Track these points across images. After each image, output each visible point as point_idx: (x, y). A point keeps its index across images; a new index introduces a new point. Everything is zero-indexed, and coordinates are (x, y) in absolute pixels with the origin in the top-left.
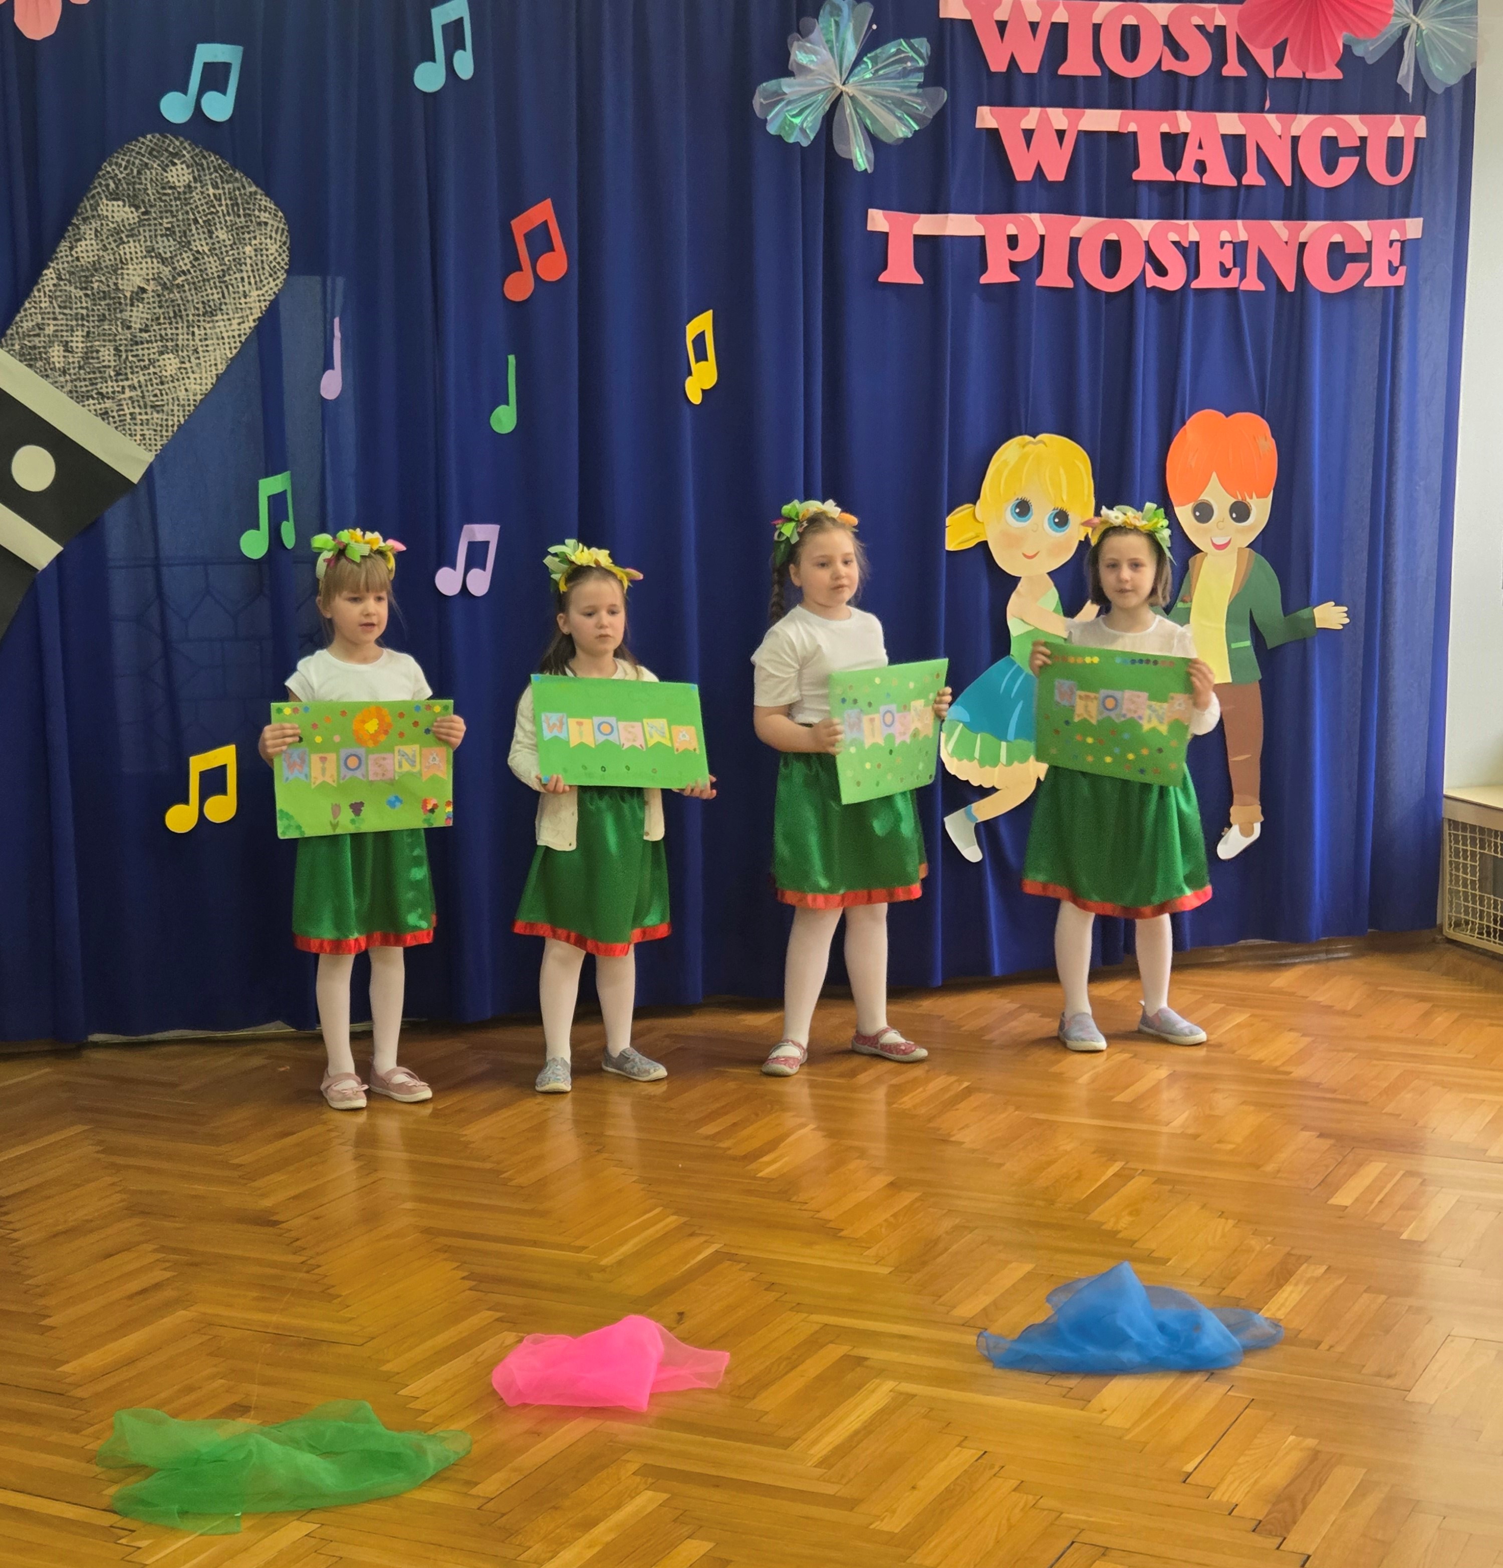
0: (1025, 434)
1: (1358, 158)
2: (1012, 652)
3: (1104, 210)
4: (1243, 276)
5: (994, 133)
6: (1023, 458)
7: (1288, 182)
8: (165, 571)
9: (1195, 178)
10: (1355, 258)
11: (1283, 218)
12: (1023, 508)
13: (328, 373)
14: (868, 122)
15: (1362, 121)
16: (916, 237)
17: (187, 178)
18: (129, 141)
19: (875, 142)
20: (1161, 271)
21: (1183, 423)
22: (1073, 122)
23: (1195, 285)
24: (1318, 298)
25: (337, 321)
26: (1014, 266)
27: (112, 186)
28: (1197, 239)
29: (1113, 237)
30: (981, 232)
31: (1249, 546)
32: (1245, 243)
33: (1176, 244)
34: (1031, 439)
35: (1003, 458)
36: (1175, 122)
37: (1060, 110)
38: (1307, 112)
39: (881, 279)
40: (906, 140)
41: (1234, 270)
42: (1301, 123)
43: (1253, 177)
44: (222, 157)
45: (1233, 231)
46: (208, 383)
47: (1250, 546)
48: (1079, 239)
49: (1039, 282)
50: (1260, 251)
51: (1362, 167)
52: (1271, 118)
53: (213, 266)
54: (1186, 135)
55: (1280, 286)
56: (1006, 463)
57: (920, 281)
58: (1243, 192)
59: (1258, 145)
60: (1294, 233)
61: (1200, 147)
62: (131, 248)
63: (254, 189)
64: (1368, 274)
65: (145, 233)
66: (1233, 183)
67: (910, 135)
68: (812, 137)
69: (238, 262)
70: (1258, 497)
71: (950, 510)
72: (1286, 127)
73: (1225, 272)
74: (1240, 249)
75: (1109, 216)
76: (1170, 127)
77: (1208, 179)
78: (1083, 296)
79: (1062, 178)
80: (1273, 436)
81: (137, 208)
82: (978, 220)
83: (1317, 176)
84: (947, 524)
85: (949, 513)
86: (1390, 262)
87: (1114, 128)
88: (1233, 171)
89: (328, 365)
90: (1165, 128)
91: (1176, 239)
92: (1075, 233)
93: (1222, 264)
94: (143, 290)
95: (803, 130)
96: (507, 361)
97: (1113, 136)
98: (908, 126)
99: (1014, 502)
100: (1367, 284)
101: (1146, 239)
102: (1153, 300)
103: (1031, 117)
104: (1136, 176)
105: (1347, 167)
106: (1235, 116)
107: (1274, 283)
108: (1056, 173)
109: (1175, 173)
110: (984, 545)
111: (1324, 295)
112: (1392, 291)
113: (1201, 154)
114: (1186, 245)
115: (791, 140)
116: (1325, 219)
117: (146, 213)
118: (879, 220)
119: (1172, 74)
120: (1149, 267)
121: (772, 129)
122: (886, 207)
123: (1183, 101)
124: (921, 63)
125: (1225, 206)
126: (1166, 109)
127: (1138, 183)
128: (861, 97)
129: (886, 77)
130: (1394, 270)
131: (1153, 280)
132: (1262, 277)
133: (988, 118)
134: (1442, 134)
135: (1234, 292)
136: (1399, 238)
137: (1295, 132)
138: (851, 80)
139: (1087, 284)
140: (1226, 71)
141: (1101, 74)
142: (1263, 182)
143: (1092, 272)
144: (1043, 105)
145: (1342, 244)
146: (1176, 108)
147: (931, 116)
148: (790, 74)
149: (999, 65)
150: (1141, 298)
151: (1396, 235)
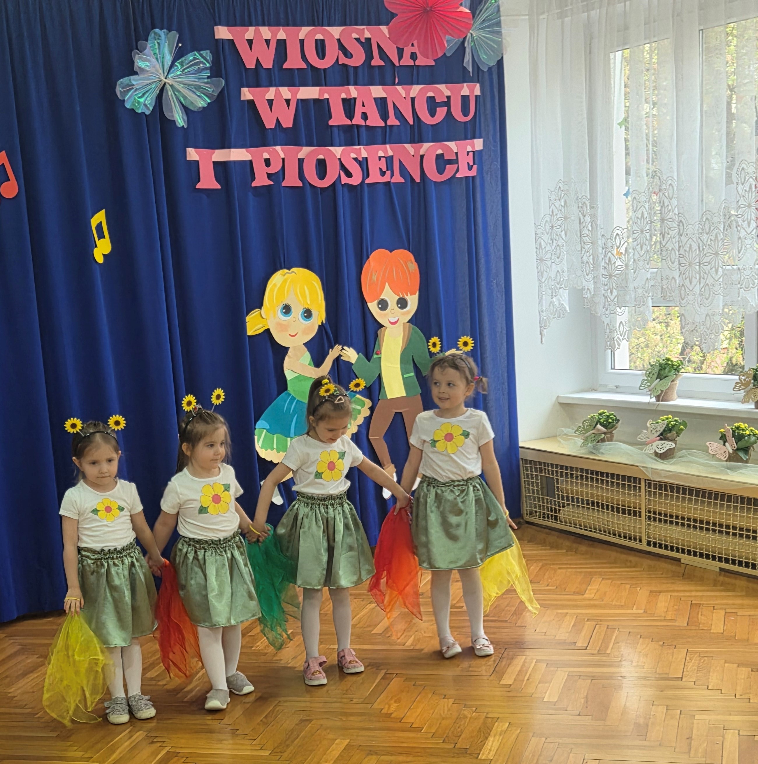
1: (446, 108)
2: (289, 388)
3: (316, 142)
4: (392, 175)
5: (251, 103)
6: (285, 281)
7: (412, 123)
9: (362, 122)
10: (450, 162)
11: (410, 143)
12: (287, 310)
14: (182, 99)
15: (447, 88)
16: (214, 162)
19: (186, 109)
20: (349, 174)
21: (368, 257)
22: (294, 94)
23: (367, 181)
24: (433, 185)
26: (270, 176)
28: (366, 156)
29: (321, 157)
30: (250, 158)
32: (391, 157)
33: (355, 159)
34: (288, 271)
35: (274, 282)
36: (348, 92)
37: (286, 88)
38: (417, 84)
39: (197, 187)
40: (204, 108)
41: (387, 172)
42: (415, 90)
43: (392, 121)
45: (385, 151)
47: (409, 321)
48: (303, 159)
49: (283, 184)
50: (400, 160)
51: (449, 112)
52: (399, 88)
54: (355, 99)
55: (412, 180)
56: (275, 285)
57: (219, 187)
58: (388, 129)
59: (394, 104)
60: (417, 150)
61: (363, 105)
64: (457, 170)
66: (383, 124)
67: (206, 105)
68: (151, 109)
72: (408, 92)
73: (383, 173)
74: (389, 160)
75: (319, 145)
76: (346, 95)
77: (369, 123)
78: (308, 191)
79: (291, 126)
80: (416, 261)
82: (247, 151)
83: (426, 119)
85: (247, 314)
86: (468, 163)
87: (316, 97)
88: (382, 118)
90: (344, 96)
91: (355, 156)
92: (301, 156)
93: (380, 169)
95: (145, 105)
97: (316, 101)
98: (205, 101)
99: (281, 306)
100: (458, 175)
101: (339, 157)
102: (346, 190)
103: (271, 93)
104: (331, 123)
105: (441, 113)
106: (380, 87)
107: (409, 178)
108: (288, 123)
109: (351, 121)
110: (268, 331)
111: (435, 182)
112: (471, 179)
113: (364, 110)
114: (361, 160)
115: (140, 111)
116: (433, 141)
118: (192, 154)
119: (344, 65)
120: (342, 172)
121: (128, 105)
122: (195, 146)
123: (352, 80)
124: (208, 65)
125: (380, 138)
126: (343, 85)
127: (331, 126)
128: (176, 85)
129: (189, 73)
130: (470, 168)
131: (345, 180)
132: (401, 176)
133: (247, 94)
134: (488, 94)
135: (387, 184)
136: (471, 150)
137: (412, 95)
138: (170, 76)
139: (310, 184)
140: (373, 63)
141: (306, 67)
142: (398, 123)
143: (312, 177)
144: (276, 86)
145: (442, 155)
146: (348, 84)
147: (216, 94)
148: (136, 73)
149: (250, 64)
150: (339, 190)
151: (469, 149)
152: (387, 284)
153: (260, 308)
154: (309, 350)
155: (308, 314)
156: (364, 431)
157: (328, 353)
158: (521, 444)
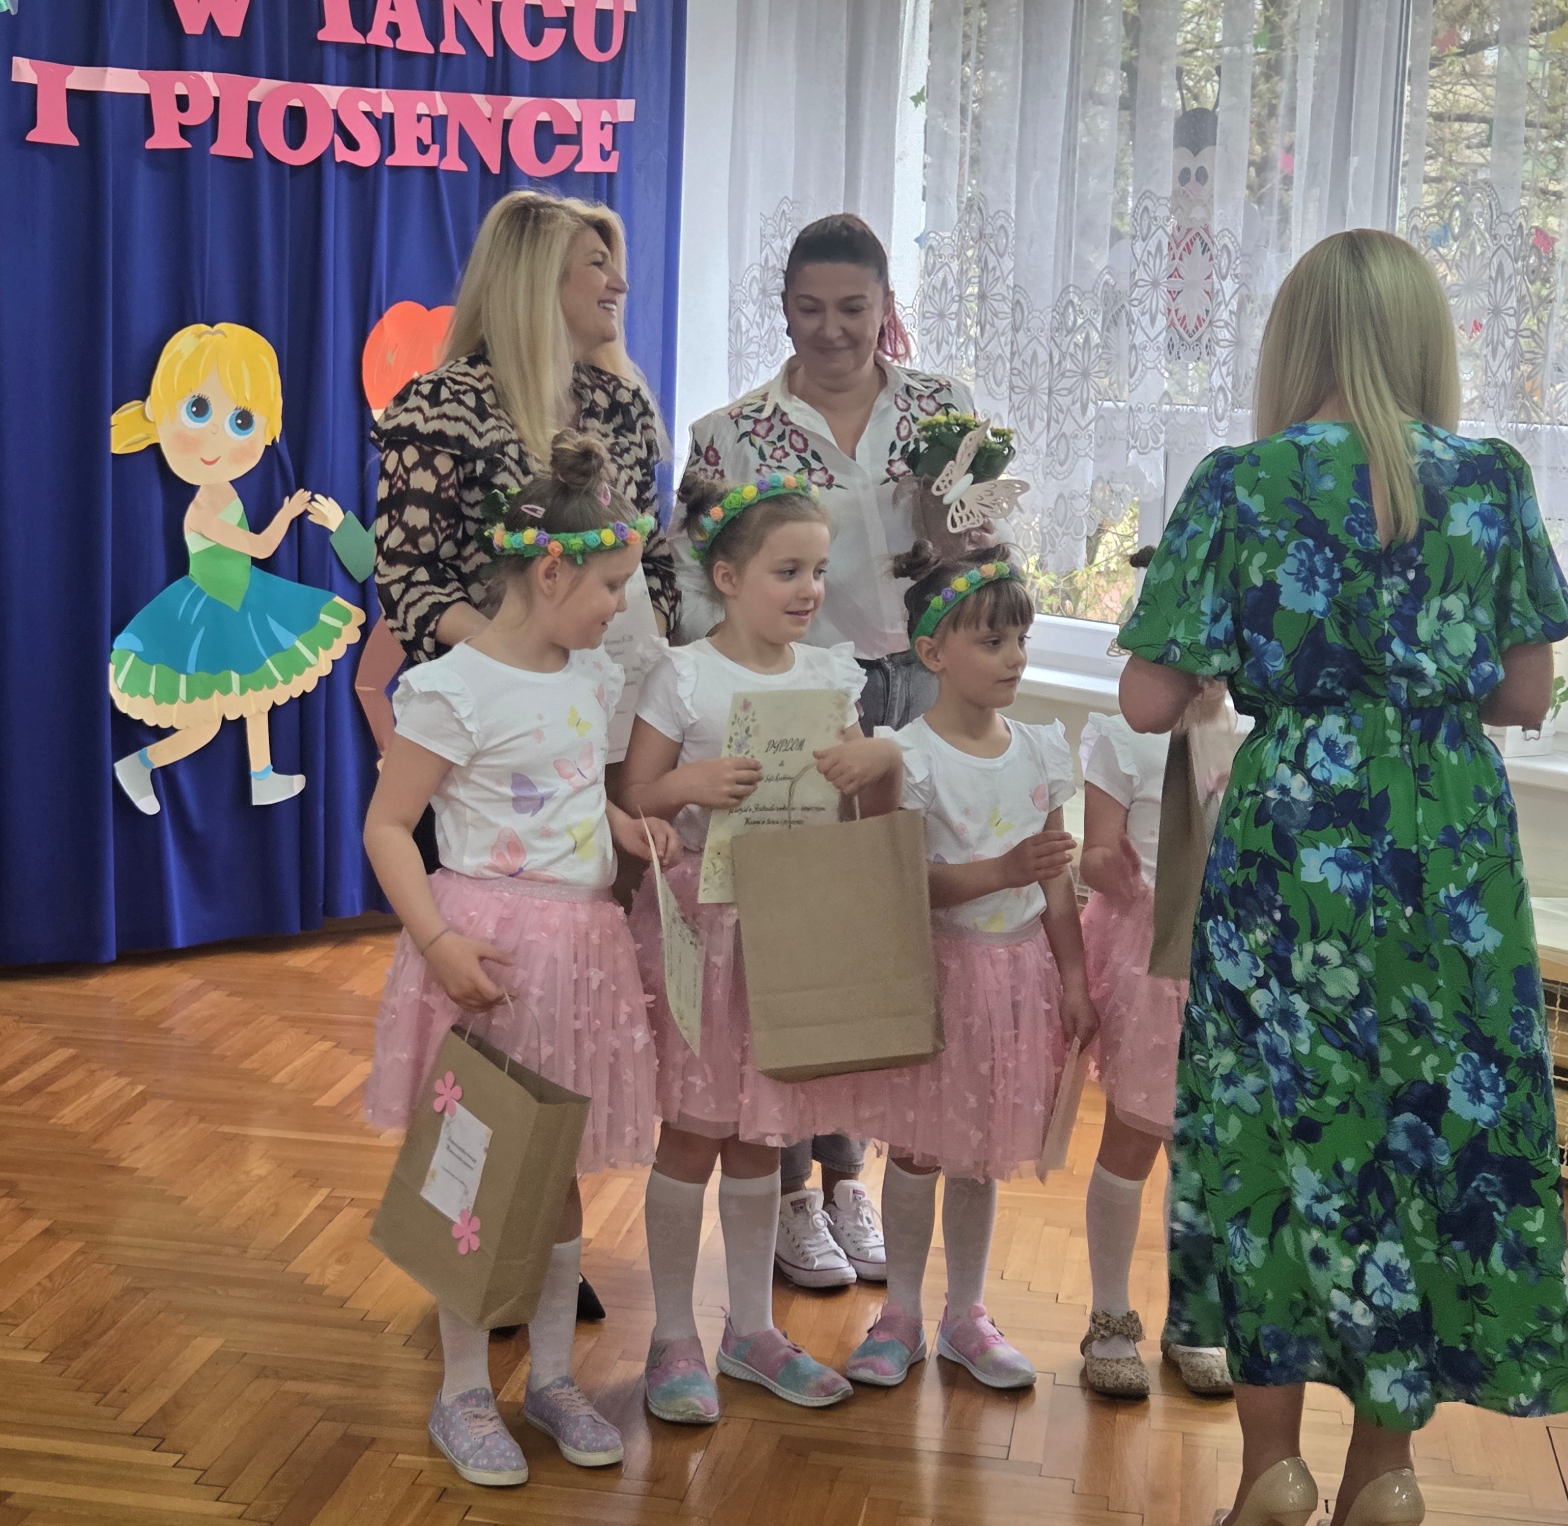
0: (202, 322)
1: (563, 31)
3: (286, 73)
4: (443, 154)
6: (200, 349)
7: (490, 54)
9: (389, 43)
10: (564, 139)
11: (485, 92)
12: (200, 407)
16: (69, 91)
20: (352, 144)
23: (390, 161)
24: (526, 182)
26: (184, 130)
28: (391, 110)
29: (297, 102)
30: (146, 91)
32: (444, 118)
33: (367, 114)
39: (29, 138)
41: (432, 147)
43: (451, 45)
45: (433, 104)
48: (259, 104)
49: (214, 150)
50: (461, 127)
51: (569, 40)
55: (484, 167)
57: (76, 143)
58: (440, 61)
59: (456, 10)
60: (498, 110)
61: (393, 8)
64: (578, 158)
66: (431, 50)
73: (423, 149)
74: (439, 124)
77: (400, 44)
78: (265, 168)
79: (237, 33)
82: (141, 76)
83: (522, 48)
84: (113, 423)
86: (601, 146)
88: (429, 38)
91: (368, 108)
92: (254, 95)
93: (419, 140)
99: (189, 399)
100: (578, 168)
101: (334, 108)
102: (344, 174)
104: (322, 36)
105: (553, 39)
107: (477, 163)
108: (230, 27)
109: (365, 36)
111: (529, 175)
112: (605, 179)
113: (393, 17)
114: (380, 117)
116: (531, 96)
118: (24, 70)
120: (336, 136)
122: (34, 55)
125: (422, 78)
127: (324, 43)
130: (606, 155)
131: (342, 154)
132: (462, 156)
134: (652, 12)
135: (432, 171)
136: (610, 120)
139: (270, 156)
142: (462, 50)
143: (274, 141)
145: (549, 124)
150: (330, 173)
151: (606, 117)
153: (144, 399)
154: (240, 496)
155: (244, 420)
157: (280, 506)
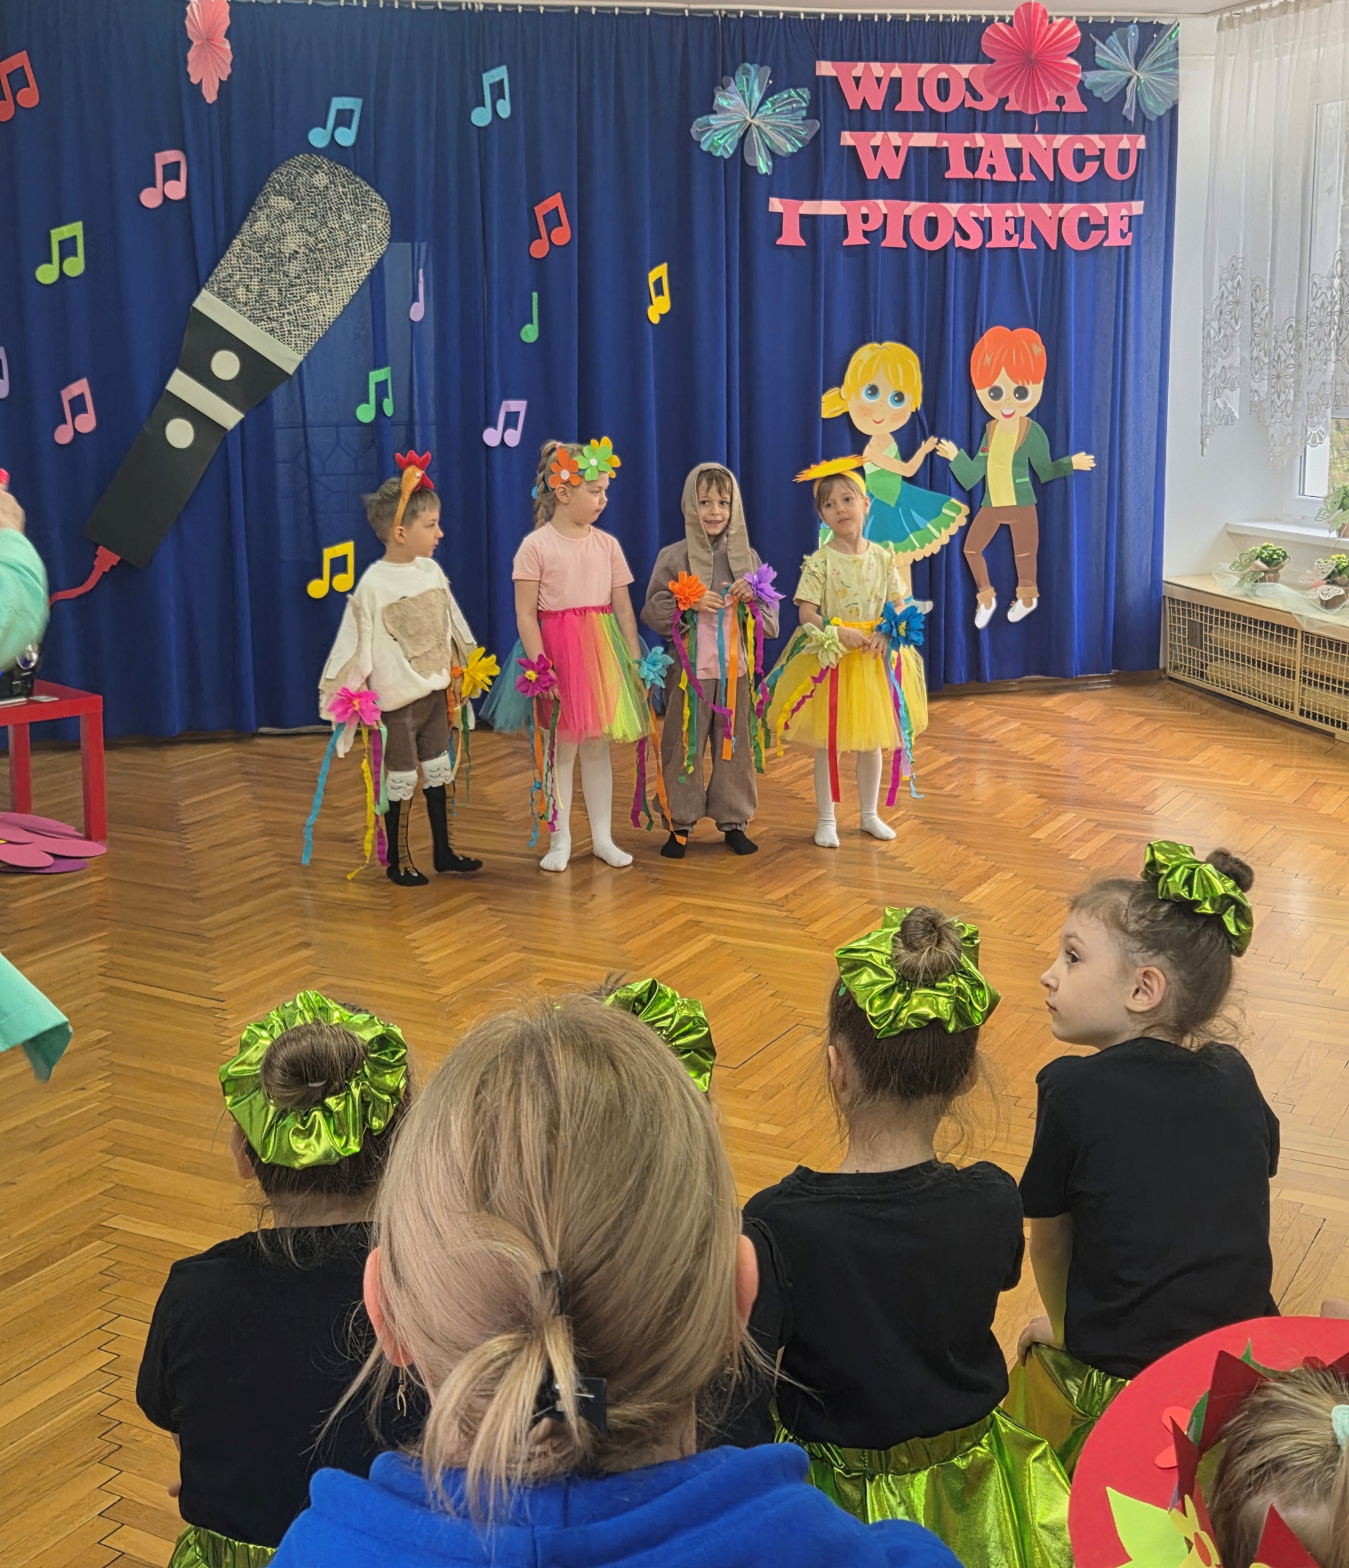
1: (1098, 163)
3: (927, 197)
4: (1022, 239)
5: (853, 149)
6: (873, 358)
7: (1051, 179)
8: (309, 430)
9: (988, 177)
10: (1097, 227)
11: (1048, 202)
12: (873, 391)
13: (416, 304)
14: (767, 142)
15: (1101, 139)
16: (801, 216)
17: (326, 181)
18: (288, 159)
19: (773, 155)
20: (965, 236)
21: (982, 335)
22: (906, 141)
23: (988, 245)
24: (1073, 254)
25: (421, 271)
26: (866, 234)
27: (278, 187)
28: (990, 216)
29: (932, 214)
30: (844, 212)
31: (1029, 415)
32: (1022, 218)
33: (976, 219)
36: (974, 140)
38: (1064, 132)
39: (777, 243)
40: (793, 154)
41: (1015, 235)
42: (1060, 140)
43: (1027, 175)
44: (348, 168)
45: (1015, 210)
46: (338, 310)
48: (910, 216)
49: (883, 244)
50: (1033, 223)
51: (1101, 168)
52: (1039, 137)
53: (341, 237)
54: (981, 149)
55: (1046, 244)
56: (861, 361)
57: (803, 244)
58: (1020, 185)
59: (1030, 155)
60: (1056, 212)
61: (991, 156)
62: (289, 226)
63: (368, 188)
64: (1106, 237)
65: (298, 216)
66: (1015, 179)
67: (795, 151)
68: (731, 152)
69: (358, 235)
70: (1034, 383)
71: (824, 391)
72: (1050, 143)
73: (1009, 237)
74: (1019, 222)
75: (930, 201)
76: (970, 144)
77: (996, 177)
78: (914, 252)
79: (898, 177)
81: (293, 200)
82: (841, 204)
83: (1071, 174)
86: (1121, 230)
87: (933, 144)
88: (1014, 172)
89: (415, 299)
90: (967, 144)
91: (975, 215)
92: (907, 212)
93: (1007, 232)
94: (297, 252)
95: (725, 148)
96: (531, 297)
97: (932, 150)
98: (795, 145)
99: (867, 386)
100: (1105, 244)
101: (954, 215)
102: (960, 255)
103: (877, 138)
104: (947, 175)
105: (1092, 167)
106: (1015, 136)
107: (1043, 245)
108: (894, 174)
109: (974, 174)
110: (847, 415)
111: (1076, 251)
112: (1122, 248)
113: (991, 161)
114: (982, 220)
115: (718, 154)
116: (1077, 202)
117: (299, 204)
118: (776, 205)
119: (971, 109)
120: (957, 234)
121: (704, 147)
122: (780, 196)
123: (980, 125)
124: (804, 105)
125: (1009, 194)
126: (967, 132)
127: (949, 180)
128: (762, 126)
129: (780, 113)
130: (1123, 235)
131: (959, 242)
132: (1034, 240)
133: (847, 138)
134: (1156, 146)
135: (1015, 250)
136: (1126, 214)
137: (1056, 145)
138: (758, 116)
139: (916, 246)
140: (1007, 108)
141: (922, 109)
142: (1033, 178)
143: (919, 236)
144: (885, 130)
145: (1088, 219)
146: (974, 130)
147: (809, 138)
148: (715, 112)
149: (855, 104)
150: (952, 255)
151: (1124, 212)
152: (1003, 369)
153: (840, 387)
155: (899, 397)
156: (957, 543)
157: (919, 446)
158: (1164, 578)
